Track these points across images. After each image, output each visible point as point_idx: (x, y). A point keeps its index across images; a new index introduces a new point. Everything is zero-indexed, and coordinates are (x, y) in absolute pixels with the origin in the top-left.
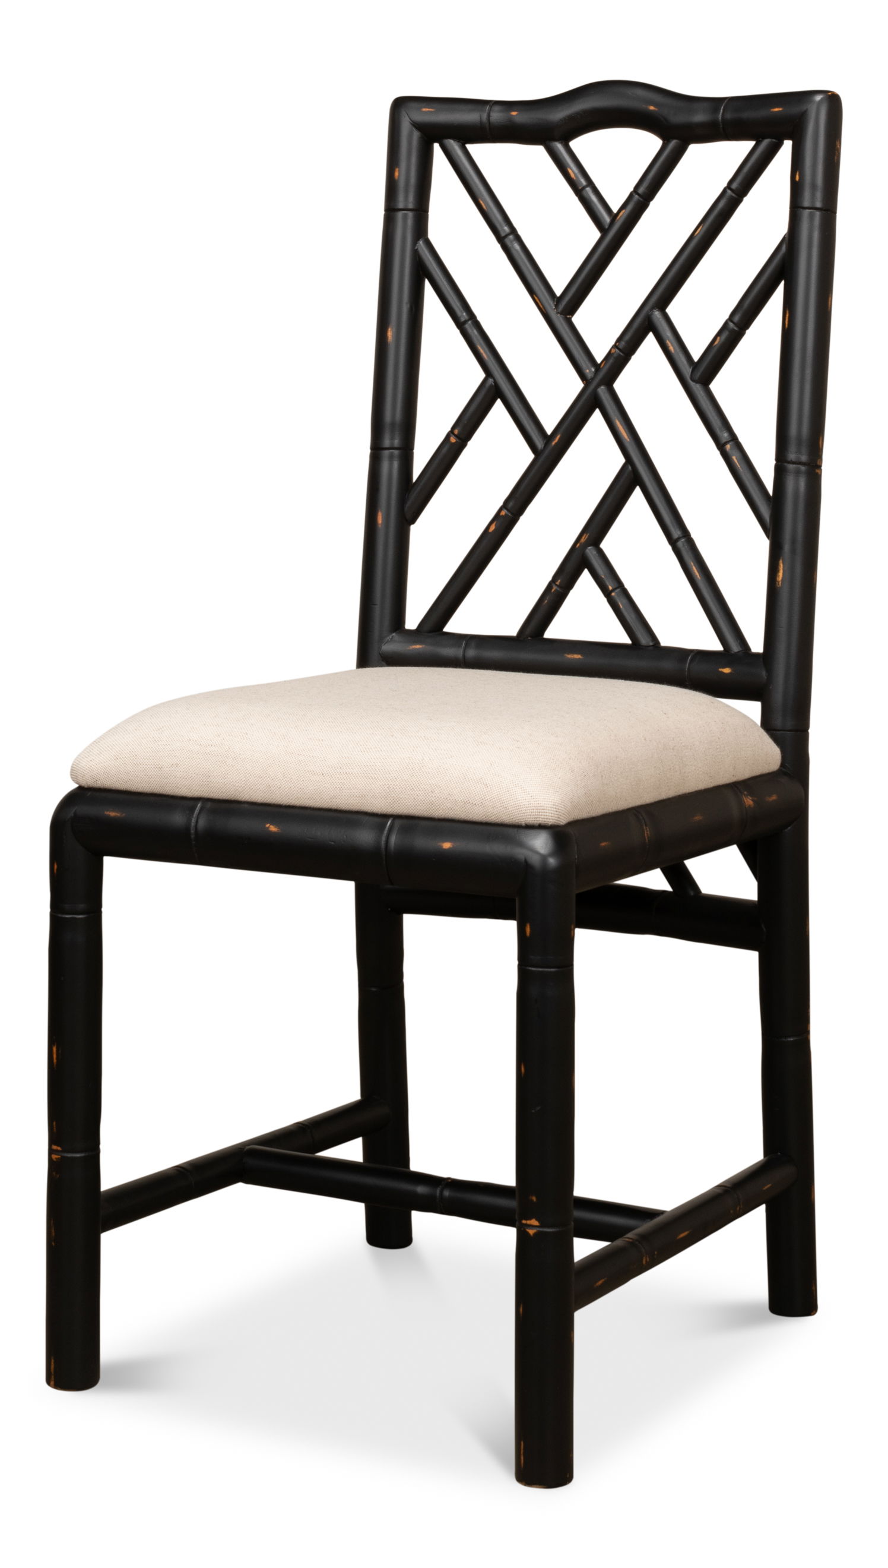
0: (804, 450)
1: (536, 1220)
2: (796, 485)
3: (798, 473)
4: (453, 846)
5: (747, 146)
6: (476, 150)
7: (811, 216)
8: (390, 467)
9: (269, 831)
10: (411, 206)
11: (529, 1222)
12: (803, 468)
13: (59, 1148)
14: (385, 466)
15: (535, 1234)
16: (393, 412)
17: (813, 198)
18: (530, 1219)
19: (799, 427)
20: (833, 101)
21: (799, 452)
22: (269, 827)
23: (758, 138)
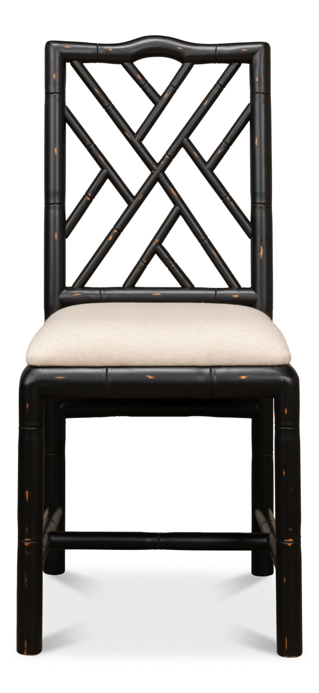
0: (264, 198)
1: (292, 539)
2: (261, 213)
3: (261, 208)
4: (247, 377)
5: (225, 66)
6: (88, 66)
7: (260, 97)
8: (55, 212)
9: (149, 379)
10: (57, 91)
11: (288, 540)
12: (263, 206)
13: (30, 540)
14: (52, 212)
15: (291, 545)
16: (54, 187)
17: (260, 88)
18: (289, 539)
19: (260, 188)
20: (266, 47)
21: (261, 199)
22: (148, 377)
23: (230, 62)
